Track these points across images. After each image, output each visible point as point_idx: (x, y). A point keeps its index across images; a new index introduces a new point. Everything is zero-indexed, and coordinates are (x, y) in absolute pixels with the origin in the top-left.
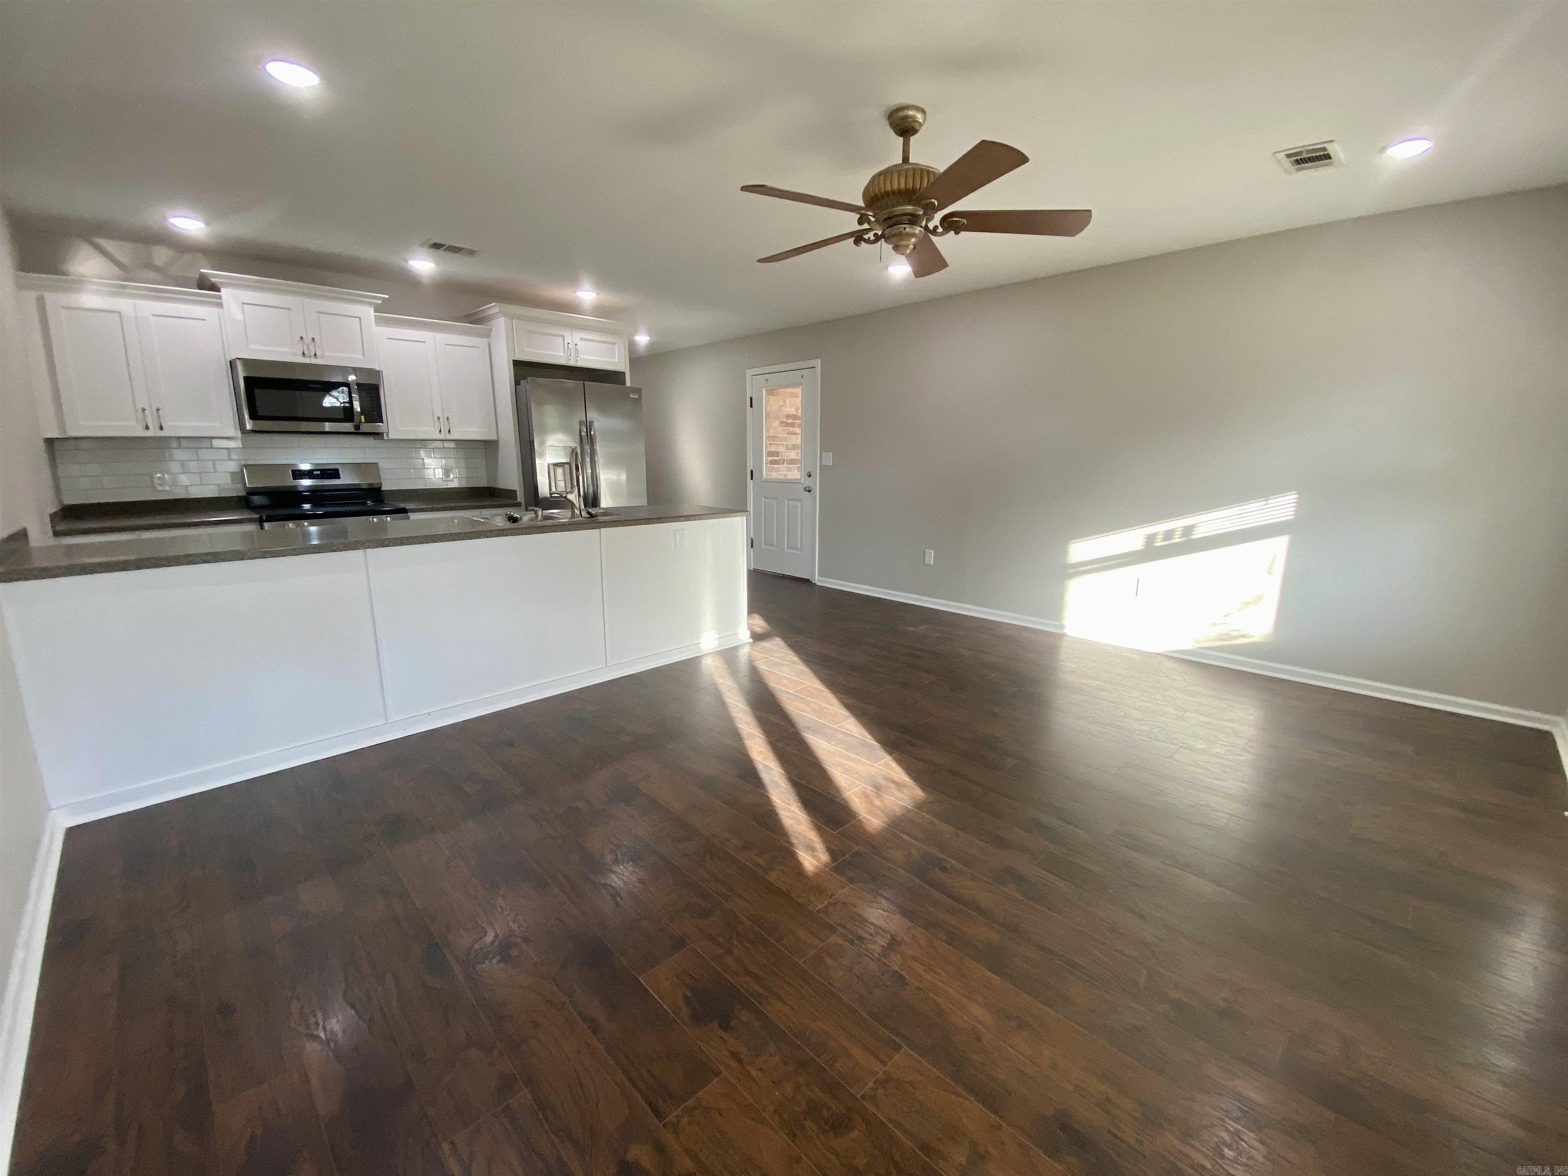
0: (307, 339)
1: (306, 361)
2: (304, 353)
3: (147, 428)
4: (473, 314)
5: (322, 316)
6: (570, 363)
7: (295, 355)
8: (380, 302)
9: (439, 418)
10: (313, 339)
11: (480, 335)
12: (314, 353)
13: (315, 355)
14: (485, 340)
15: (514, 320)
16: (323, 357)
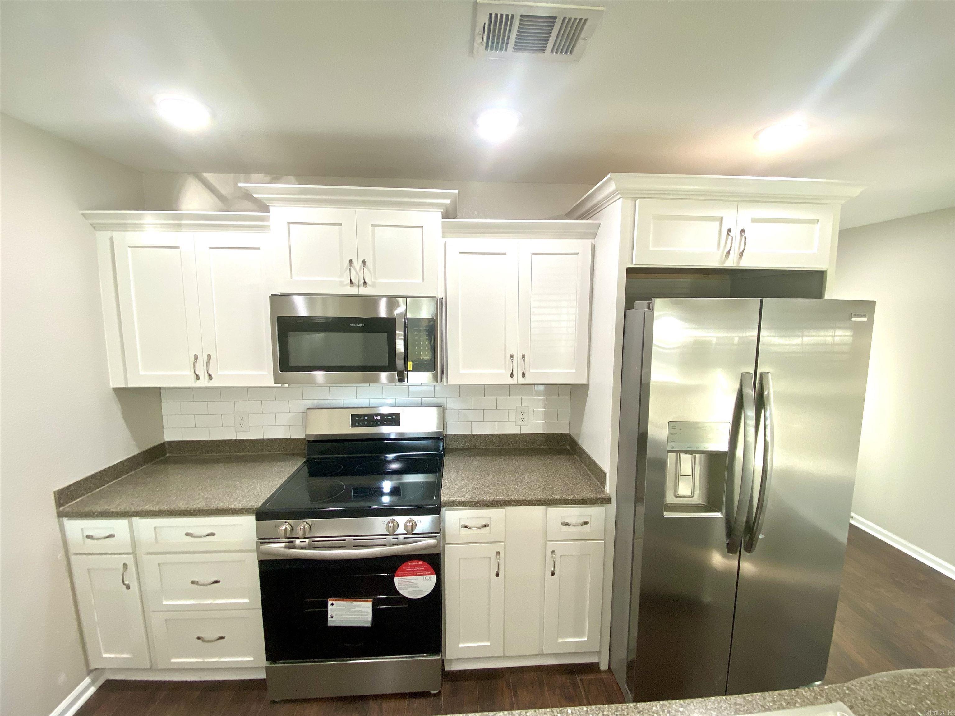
0: (357, 263)
1: (354, 291)
2: (351, 282)
3: (198, 377)
4: (579, 205)
5: (376, 228)
6: (725, 265)
7: (341, 284)
8: (448, 201)
9: (512, 356)
10: (364, 262)
11: (583, 236)
12: (363, 281)
13: (365, 282)
14: (588, 243)
15: (637, 201)
16: (374, 285)
